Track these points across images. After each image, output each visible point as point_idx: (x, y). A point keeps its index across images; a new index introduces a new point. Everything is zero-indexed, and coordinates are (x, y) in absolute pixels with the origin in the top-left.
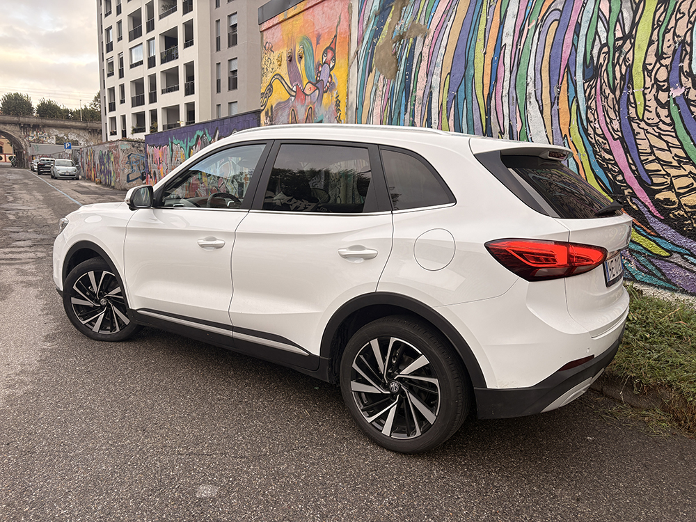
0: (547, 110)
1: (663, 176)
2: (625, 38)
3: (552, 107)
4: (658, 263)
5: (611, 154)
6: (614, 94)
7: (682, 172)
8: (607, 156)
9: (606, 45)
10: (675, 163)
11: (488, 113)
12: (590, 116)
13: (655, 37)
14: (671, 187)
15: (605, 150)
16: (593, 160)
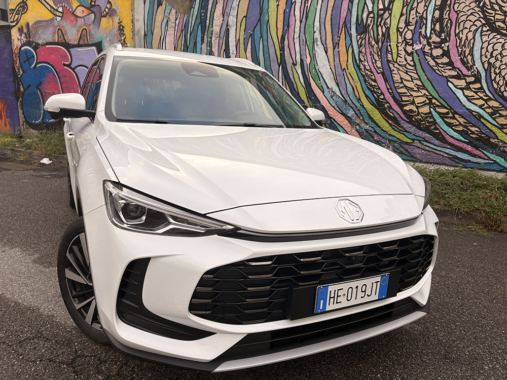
0: (330, 51)
1: (408, 96)
2: (385, 9)
3: (334, 49)
4: (406, 146)
5: (376, 82)
6: (378, 44)
7: (420, 94)
8: (373, 83)
9: (372, 12)
10: (416, 89)
11: (282, 49)
12: (361, 57)
13: (404, 12)
14: (413, 103)
15: (372, 80)
16: (364, 86)
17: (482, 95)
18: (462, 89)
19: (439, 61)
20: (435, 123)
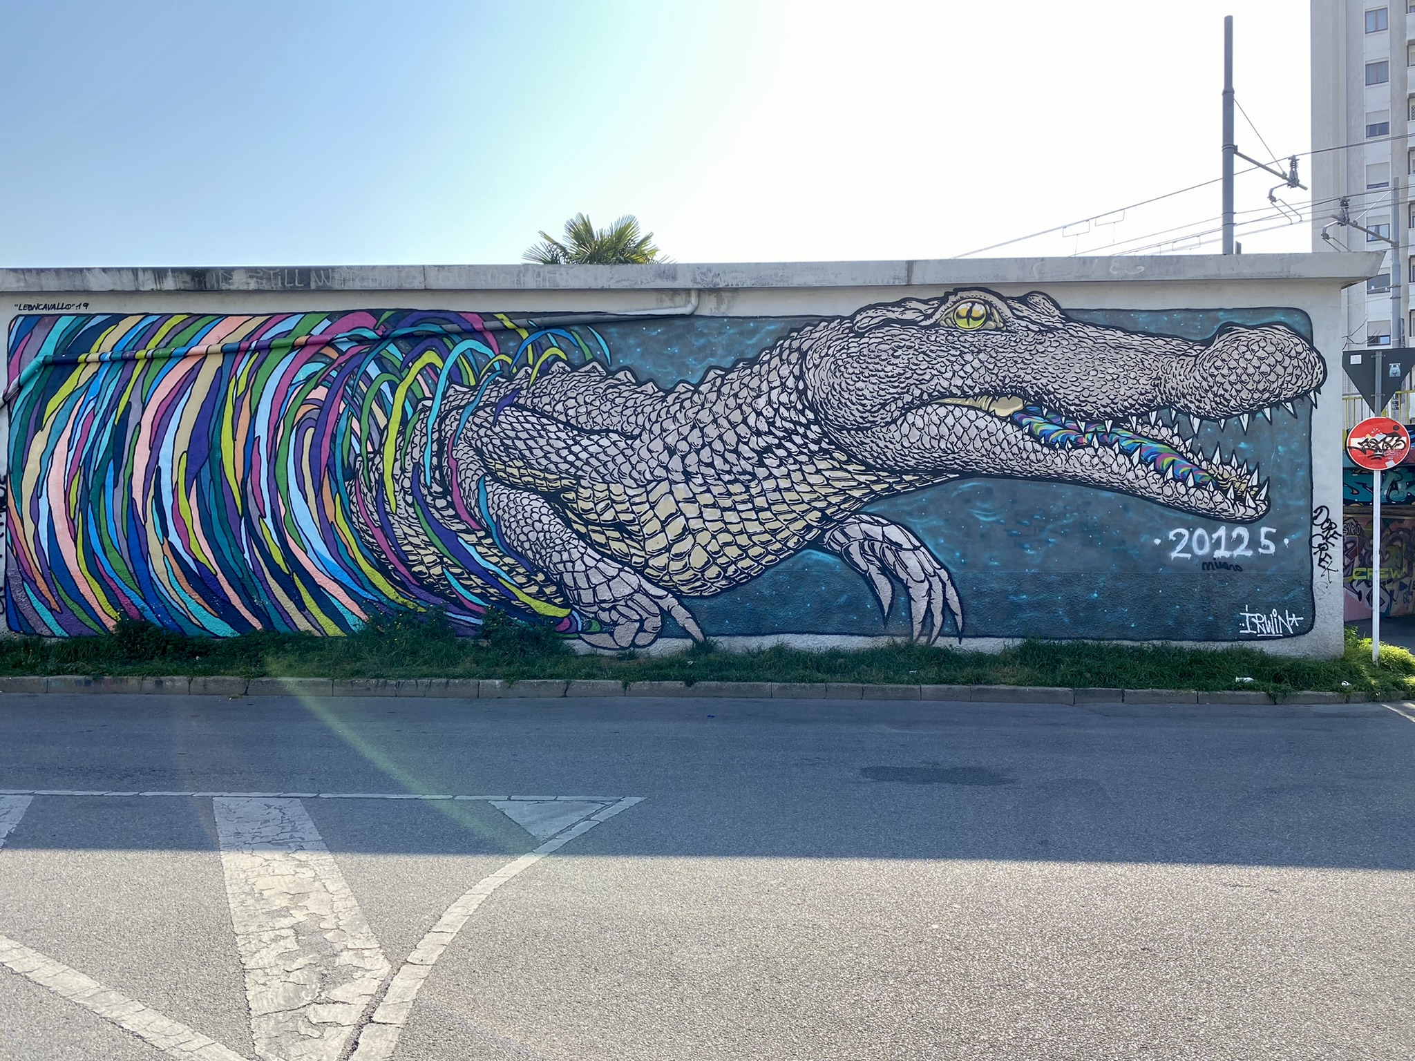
0: (311, 500)
1: (415, 555)
2: (375, 452)
3: (316, 498)
5: (374, 538)
6: (371, 493)
7: (428, 552)
8: (371, 540)
9: (360, 455)
10: (423, 546)
11: (244, 496)
12: (352, 507)
13: (398, 457)
14: (422, 563)
15: (368, 535)
16: (360, 543)
17: (495, 551)
18: (474, 545)
19: (445, 513)
20: (450, 585)
